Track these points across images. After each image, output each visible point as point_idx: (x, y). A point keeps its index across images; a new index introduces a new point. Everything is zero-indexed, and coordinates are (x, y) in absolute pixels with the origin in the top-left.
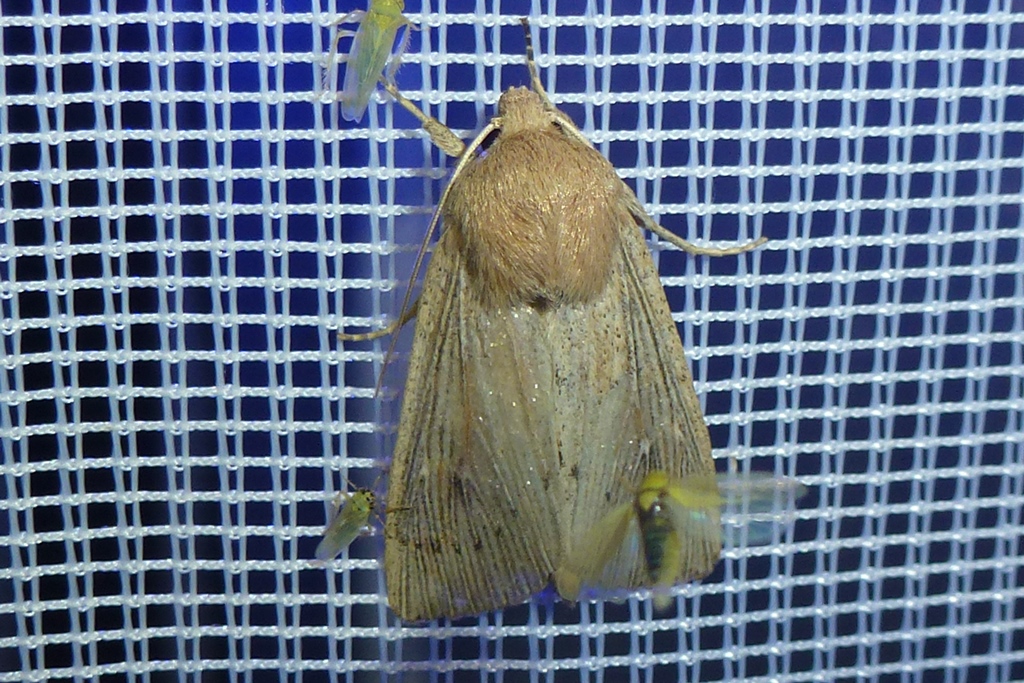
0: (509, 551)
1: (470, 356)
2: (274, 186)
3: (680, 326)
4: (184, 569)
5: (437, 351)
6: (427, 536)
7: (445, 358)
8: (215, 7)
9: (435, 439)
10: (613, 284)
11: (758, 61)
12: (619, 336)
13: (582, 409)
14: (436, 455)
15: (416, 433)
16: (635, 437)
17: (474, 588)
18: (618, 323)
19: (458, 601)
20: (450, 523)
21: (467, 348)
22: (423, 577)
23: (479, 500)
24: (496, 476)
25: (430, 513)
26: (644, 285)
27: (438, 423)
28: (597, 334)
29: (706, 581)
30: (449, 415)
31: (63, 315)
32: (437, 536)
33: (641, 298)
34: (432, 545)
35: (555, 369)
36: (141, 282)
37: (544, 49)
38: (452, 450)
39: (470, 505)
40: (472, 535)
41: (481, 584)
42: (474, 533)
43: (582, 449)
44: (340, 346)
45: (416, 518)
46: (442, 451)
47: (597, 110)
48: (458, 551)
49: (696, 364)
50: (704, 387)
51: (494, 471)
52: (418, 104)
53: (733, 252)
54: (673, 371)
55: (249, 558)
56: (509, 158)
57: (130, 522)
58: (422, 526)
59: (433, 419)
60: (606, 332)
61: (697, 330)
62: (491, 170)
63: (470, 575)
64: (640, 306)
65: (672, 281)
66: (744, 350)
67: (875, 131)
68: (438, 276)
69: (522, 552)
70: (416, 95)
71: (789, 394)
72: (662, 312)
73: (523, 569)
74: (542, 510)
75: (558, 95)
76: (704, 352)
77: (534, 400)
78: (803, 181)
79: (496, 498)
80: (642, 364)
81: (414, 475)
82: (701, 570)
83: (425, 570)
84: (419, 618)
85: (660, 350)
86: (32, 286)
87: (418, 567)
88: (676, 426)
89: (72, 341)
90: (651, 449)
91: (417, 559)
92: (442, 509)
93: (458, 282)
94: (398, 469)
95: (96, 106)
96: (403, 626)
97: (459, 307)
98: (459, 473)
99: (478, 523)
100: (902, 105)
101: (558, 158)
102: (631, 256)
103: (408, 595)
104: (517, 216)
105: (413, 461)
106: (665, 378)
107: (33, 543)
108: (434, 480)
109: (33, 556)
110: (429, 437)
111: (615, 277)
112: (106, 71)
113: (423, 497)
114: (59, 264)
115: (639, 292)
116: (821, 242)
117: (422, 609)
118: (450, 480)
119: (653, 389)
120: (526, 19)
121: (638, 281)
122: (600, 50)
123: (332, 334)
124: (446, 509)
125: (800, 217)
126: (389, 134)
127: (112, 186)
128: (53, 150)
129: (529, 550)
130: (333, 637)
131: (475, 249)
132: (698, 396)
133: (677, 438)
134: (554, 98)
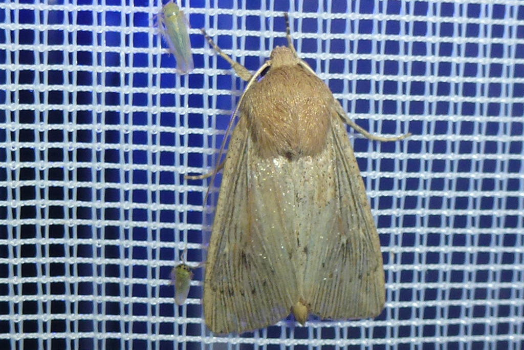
0: (270, 294)
1: (252, 186)
2: (154, 97)
3: (365, 179)
4: (99, 300)
5: (235, 183)
6: (227, 286)
7: (239, 187)
8: (127, 3)
9: (233, 231)
10: (327, 150)
11: (407, 39)
12: (330, 178)
13: (310, 215)
14: (232, 241)
15: (222, 229)
16: (339, 234)
17: (251, 315)
18: (329, 171)
19: (243, 323)
20: (239, 279)
21: (250, 181)
22: (224, 309)
23: (255, 266)
24: (264, 252)
25: (228, 273)
26: (344, 152)
27: (234, 223)
28: (319, 176)
29: (376, 319)
30: (240, 218)
31: (42, 161)
32: (232, 286)
33: (342, 159)
34: (229, 291)
35: (296, 193)
36: (83, 145)
37: (296, 30)
38: (241, 238)
39: (250, 268)
40: (250, 285)
41: (254, 313)
42: (252, 284)
43: (310, 237)
44: (185, 182)
45: (221, 277)
46: (236, 238)
47: (323, 62)
48: (243, 295)
49: (372, 200)
50: (376, 212)
51: (263, 249)
52: (230, 56)
53: (393, 140)
54: (359, 199)
55: (133, 295)
56: (274, 79)
57: (72, 274)
58: (224, 280)
59: (231, 221)
60: (323, 175)
61: (373, 181)
62: (265, 84)
63: (249, 308)
64: (342, 163)
65: (360, 155)
66: (398, 193)
67: (469, 80)
68: (236, 143)
69: (277, 294)
70: (229, 52)
71: (422, 219)
72: (354, 167)
73: (277, 305)
74: (288, 271)
75: (303, 54)
76: (377, 194)
77: (285, 210)
78: (430, 104)
79: (264, 264)
80: (343, 194)
81: (221, 252)
82: (374, 312)
83: (225, 305)
84: (221, 332)
85: (352, 188)
86: (27, 145)
87: (221, 304)
88: (361, 230)
89: (46, 175)
90: (347, 241)
91: (221, 299)
92: (235, 271)
93: (246, 146)
94: (212, 249)
95: (64, 52)
96: (214, 336)
97: (247, 159)
98: (244, 250)
99: (254, 278)
100: (484, 66)
101: (299, 79)
102: (337, 135)
103: (216, 319)
104: (278, 109)
105: (221, 243)
106: (355, 203)
107: (21, 282)
108: (231, 255)
109: (20, 290)
110: (229, 230)
111: (328, 146)
112: (70, 34)
113: (225, 264)
114: (41, 134)
115: (341, 155)
116: (440, 138)
117: (223, 327)
118: (239, 255)
119: (348, 209)
120: (287, 14)
121: (341, 150)
122: (325, 31)
123: (182, 176)
124: (237, 270)
125: (429, 123)
126: (215, 72)
127: (70, 95)
128: (41, 74)
129: (280, 293)
130: (176, 340)
131: (255, 126)
132: (374, 217)
133: (361, 236)
134: (301, 55)
